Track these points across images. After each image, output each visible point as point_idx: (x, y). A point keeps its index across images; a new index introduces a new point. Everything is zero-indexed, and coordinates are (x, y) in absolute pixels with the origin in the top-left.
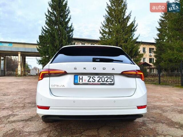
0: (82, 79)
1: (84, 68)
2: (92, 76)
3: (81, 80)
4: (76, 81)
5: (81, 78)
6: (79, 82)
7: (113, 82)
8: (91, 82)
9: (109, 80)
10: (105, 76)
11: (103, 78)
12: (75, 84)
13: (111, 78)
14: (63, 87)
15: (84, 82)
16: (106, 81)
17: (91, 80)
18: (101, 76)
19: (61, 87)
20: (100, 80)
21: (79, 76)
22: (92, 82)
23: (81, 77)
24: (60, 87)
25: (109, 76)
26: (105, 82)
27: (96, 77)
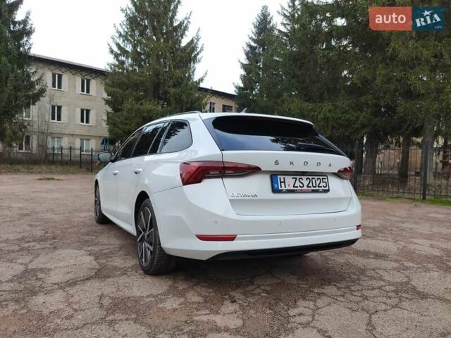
0: (284, 182)
1: (291, 163)
2: (298, 177)
3: (283, 184)
4: (276, 186)
5: (282, 180)
6: (280, 188)
7: (327, 188)
8: (297, 187)
9: (322, 184)
10: (316, 178)
11: (314, 180)
12: (275, 191)
13: (324, 180)
14: (255, 198)
15: (288, 188)
16: (319, 187)
17: (298, 184)
18: (311, 177)
19: (251, 198)
20: (310, 185)
21: (279, 177)
22: (299, 188)
23: (282, 177)
24: (248, 198)
25: (321, 178)
26: (317, 188)
27: (304, 178)
